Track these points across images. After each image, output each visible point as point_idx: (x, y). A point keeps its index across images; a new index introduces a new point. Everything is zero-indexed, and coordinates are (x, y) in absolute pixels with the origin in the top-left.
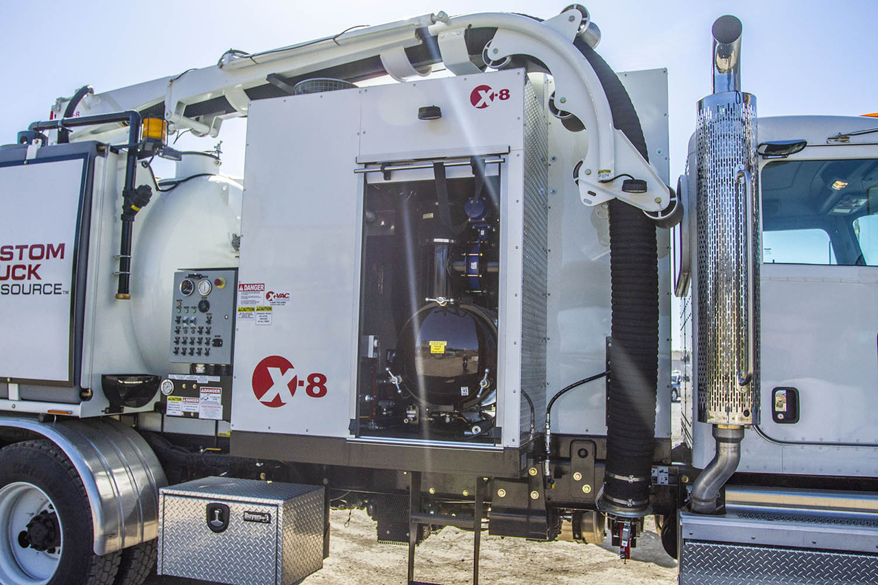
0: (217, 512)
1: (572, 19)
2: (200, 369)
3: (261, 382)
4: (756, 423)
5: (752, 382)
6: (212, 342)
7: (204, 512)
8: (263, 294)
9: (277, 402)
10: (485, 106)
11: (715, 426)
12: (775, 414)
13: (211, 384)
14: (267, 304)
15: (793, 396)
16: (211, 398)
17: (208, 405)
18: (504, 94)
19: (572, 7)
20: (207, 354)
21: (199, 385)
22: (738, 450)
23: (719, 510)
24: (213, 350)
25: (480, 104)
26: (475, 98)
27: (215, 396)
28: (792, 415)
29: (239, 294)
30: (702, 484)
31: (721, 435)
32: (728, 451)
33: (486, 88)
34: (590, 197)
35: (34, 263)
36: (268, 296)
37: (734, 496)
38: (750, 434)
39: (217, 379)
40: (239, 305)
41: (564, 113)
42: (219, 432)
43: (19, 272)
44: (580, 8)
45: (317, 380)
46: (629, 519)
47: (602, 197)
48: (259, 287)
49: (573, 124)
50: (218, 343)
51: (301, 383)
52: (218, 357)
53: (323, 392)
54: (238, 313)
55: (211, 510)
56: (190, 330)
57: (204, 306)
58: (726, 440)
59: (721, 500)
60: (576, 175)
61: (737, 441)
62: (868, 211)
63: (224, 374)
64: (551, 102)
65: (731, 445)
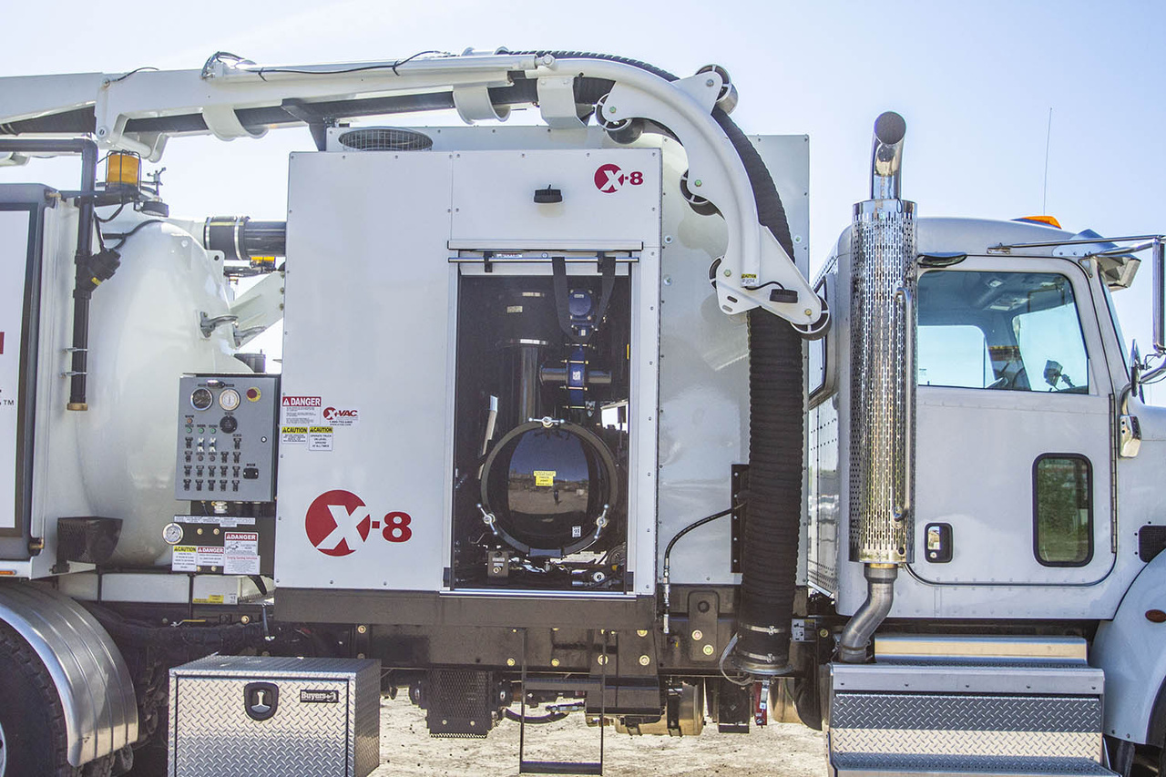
0: (261, 694)
1: (710, 84)
2: (220, 508)
3: (318, 523)
4: (911, 558)
5: (907, 517)
6: (241, 472)
7: (241, 695)
8: (319, 411)
9: (342, 549)
10: (612, 190)
11: (867, 565)
12: (928, 552)
13: (241, 528)
14: (325, 423)
15: (946, 531)
16: (241, 546)
17: (239, 555)
18: (637, 178)
19: (709, 68)
20: (236, 488)
21: (223, 530)
22: (891, 592)
23: (869, 658)
24: (245, 484)
25: (607, 187)
26: (600, 179)
27: (250, 545)
28: (946, 554)
29: (284, 410)
30: (853, 630)
31: (873, 575)
32: (880, 591)
33: (615, 169)
34: (730, 304)
36: (326, 413)
37: (885, 647)
38: (902, 573)
39: (252, 521)
40: (283, 424)
41: (698, 199)
42: (195, 598)
44: (720, 71)
45: (398, 520)
46: (769, 677)
47: (744, 305)
48: (313, 401)
49: (706, 208)
50: (251, 473)
51: (376, 525)
52: (253, 492)
53: (407, 535)
54: (282, 435)
55: (250, 693)
56: (207, 457)
57: (229, 424)
58: (879, 581)
59: (871, 649)
60: (713, 275)
61: (890, 581)
62: (1028, 308)
63: (263, 516)
64: (683, 184)
65: (884, 586)
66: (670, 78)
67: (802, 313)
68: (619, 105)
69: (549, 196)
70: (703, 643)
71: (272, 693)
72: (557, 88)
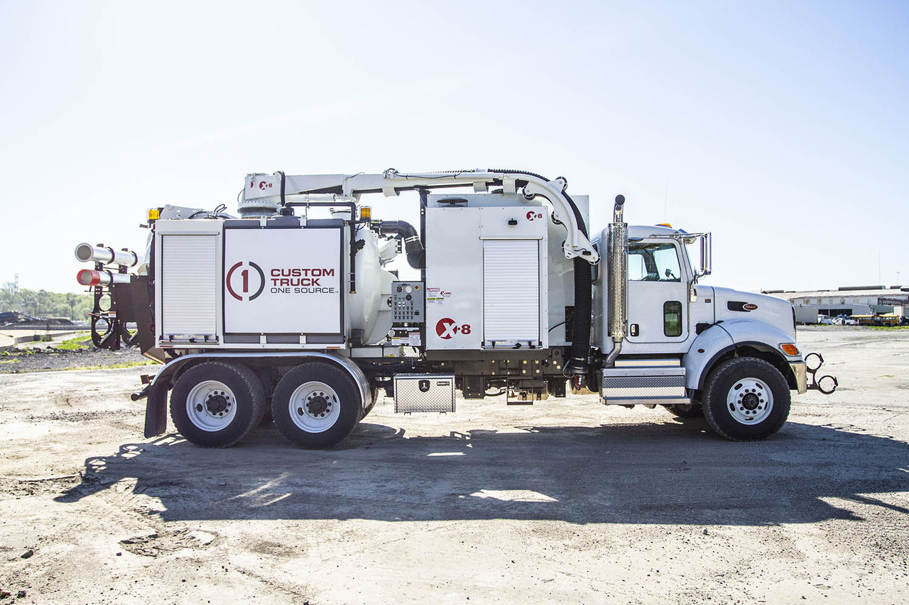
0: (424, 384)
1: (561, 183)
2: (406, 325)
3: (440, 329)
4: (627, 336)
5: (626, 322)
6: (414, 313)
7: (418, 384)
8: (439, 293)
9: (448, 337)
10: (532, 220)
11: (613, 338)
12: (631, 333)
13: (414, 331)
14: (442, 297)
15: (637, 326)
16: (415, 336)
17: (415, 339)
18: (540, 216)
19: (560, 178)
20: (412, 318)
21: (408, 332)
22: (621, 346)
23: (614, 367)
24: (415, 316)
25: (530, 219)
26: (528, 216)
27: (418, 336)
28: (637, 334)
29: (427, 293)
30: (609, 358)
31: (616, 341)
32: (618, 346)
33: (533, 213)
34: (569, 255)
35: (315, 278)
36: (441, 293)
37: (618, 363)
38: (624, 340)
39: (418, 329)
40: (427, 297)
41: (557, 221)
42: (385, 355)
43: (305, 282)
44: (563, 178)
45: (466, 327)
46: (581, 374)
47: (573, 256)
48: (437, 290)
49: (559, 223)
50: (417, 313)
51: (459, 329)
52: (418, 319)
53: (469, 332)
54: (427, 301)
55: (421, 383)
56: (402, 308)
57: (409, 297)
58: (617, 342)
59: (614, 364)
60: (563, 246)
61: (621, 342)
62: (658, 249)
63: (422, 328)
64: (552, 216)
65: (619, 344)
66: (547, 180)
67: (593, 258)
68: (530, 189)
69: (513, 222)
70: (557, 365)
71: (428, 383)
72: (509, 182)
